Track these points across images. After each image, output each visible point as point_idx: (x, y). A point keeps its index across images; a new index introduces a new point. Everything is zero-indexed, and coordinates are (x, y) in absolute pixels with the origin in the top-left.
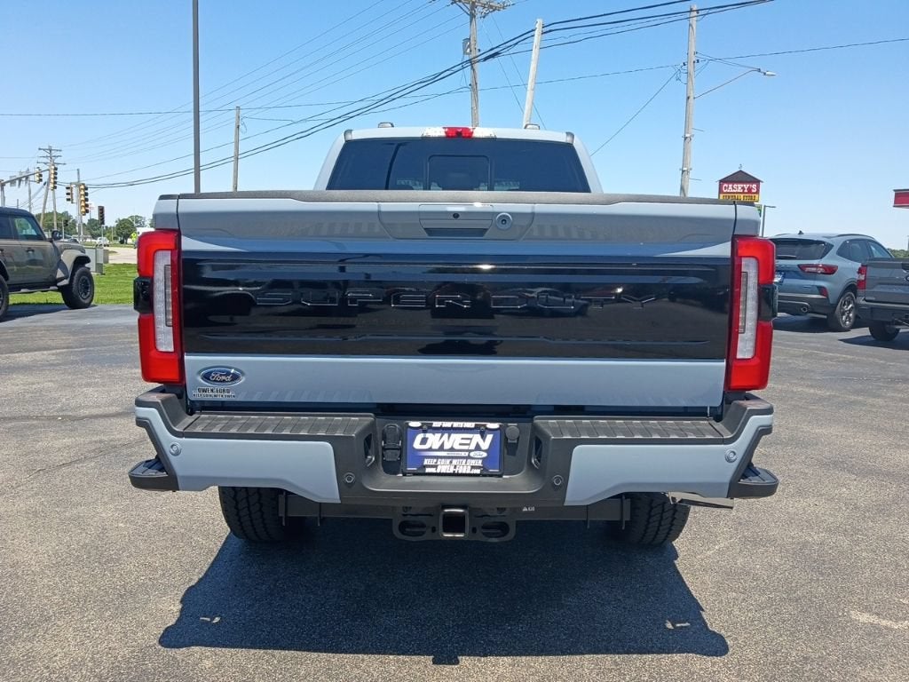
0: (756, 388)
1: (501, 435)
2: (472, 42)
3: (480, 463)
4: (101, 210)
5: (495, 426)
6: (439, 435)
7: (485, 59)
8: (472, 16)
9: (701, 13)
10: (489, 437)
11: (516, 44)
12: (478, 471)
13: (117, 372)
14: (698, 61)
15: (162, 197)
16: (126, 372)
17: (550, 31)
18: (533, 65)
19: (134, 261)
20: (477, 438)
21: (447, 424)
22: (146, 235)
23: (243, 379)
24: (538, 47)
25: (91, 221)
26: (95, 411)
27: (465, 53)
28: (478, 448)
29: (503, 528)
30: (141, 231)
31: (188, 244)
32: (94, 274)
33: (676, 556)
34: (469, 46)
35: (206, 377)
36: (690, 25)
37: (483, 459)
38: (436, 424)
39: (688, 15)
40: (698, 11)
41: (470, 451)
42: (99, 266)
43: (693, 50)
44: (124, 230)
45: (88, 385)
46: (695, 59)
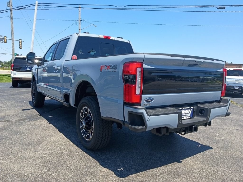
1: (193, 109)
2: (10, 3)
3: (189, 116)
5: (192, 107)
6: (184, 111)
7: (18, 9)
9: (82, 8)
10: (191, 110)
11: (29, 7)
12: (190, 118)
14: (81, 21)
17: (40, 5)
18: (35, 14)
20: (189, 110)
21: (185, 108)
23: (153, 101)
24: (37, 9)
27: (8, 6)
28: (189, 113)
31: (145, 66)
34: (9, 4)
35: (146, 101)
36: (79, 11)
37: (190, 115)
38: (184, 108)
39: (78, 8)
40: (81, 8)
41: (188, 113)
43: (80, 17)
46: (80, 20)
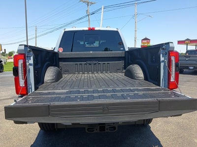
0: (175, 88)
2: (88, 11)
4: (5, 50)
7: (91, 15)
8: (88, 5)
13: (9, 88)
15: (20, 45)
16: (12, 87)
19: (13, 61)
22: (16, 55)
24: (103, 12)
25: (3, 52)
26: (4, 98)
27: (87, 13)
29: (114, 128)
30: (14, 54)
32: (3, 64)
33: (150, 128)
42: (5, 63)
44: (11, 54)
45: (3, 91)
